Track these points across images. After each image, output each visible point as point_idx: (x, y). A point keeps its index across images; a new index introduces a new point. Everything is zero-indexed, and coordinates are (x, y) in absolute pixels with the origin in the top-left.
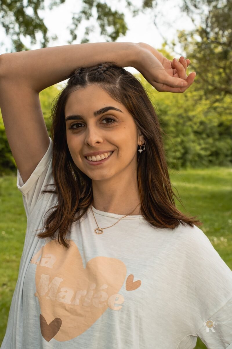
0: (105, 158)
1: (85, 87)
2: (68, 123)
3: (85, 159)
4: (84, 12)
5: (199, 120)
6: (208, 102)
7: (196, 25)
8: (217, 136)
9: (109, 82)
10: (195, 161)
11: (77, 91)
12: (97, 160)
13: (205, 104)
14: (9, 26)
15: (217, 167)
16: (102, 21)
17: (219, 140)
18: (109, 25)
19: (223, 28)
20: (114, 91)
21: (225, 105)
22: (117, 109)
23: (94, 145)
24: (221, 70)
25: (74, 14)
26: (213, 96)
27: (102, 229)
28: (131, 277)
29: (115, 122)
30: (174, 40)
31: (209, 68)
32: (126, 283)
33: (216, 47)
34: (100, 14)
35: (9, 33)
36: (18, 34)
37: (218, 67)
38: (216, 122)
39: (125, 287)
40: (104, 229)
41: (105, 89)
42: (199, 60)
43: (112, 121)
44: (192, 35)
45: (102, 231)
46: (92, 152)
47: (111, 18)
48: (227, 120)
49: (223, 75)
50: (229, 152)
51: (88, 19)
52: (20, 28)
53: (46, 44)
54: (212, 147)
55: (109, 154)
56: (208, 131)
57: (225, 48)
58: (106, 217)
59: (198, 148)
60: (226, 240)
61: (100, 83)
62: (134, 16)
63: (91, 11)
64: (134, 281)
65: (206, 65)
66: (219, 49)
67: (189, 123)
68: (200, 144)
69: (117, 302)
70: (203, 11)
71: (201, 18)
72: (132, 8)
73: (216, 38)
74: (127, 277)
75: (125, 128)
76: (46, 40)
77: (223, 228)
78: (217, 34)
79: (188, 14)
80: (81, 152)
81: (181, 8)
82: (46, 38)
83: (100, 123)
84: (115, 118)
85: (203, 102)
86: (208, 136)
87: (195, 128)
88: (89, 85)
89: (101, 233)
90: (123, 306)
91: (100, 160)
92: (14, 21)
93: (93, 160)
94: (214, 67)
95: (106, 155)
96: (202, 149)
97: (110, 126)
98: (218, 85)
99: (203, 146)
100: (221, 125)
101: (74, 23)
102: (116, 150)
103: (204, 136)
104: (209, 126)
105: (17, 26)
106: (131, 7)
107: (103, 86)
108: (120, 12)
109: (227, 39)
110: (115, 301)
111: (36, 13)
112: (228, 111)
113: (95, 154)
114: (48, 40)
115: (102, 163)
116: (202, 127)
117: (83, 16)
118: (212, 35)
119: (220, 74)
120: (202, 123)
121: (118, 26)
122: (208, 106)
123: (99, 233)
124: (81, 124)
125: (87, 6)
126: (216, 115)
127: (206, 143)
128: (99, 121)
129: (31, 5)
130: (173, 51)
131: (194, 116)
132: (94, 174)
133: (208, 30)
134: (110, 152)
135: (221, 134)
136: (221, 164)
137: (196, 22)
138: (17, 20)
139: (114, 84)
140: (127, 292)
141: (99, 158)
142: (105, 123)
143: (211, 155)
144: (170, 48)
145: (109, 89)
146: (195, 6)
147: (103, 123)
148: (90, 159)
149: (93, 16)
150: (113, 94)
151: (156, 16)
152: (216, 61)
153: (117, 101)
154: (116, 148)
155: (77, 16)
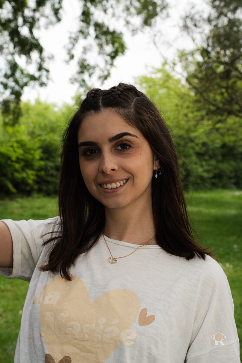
0: (121, 185)
1: (98, 112)
2: (81, 149)
3: (99, 187)
4: (81, 32)
5: (201, 141)
6: (210, 122)
7: (196, 45)
8: (220, 158)
9: (124, 107)
10: (198, 184)
11: (91, 116)
12: (113, 188)
13: (207, 124)
14: (3, 46)
15: (220, 190)
16: (100, 40)
17: (222, 161)
18: (107, 44)
19: (225, 48)
20: (129, 116)
21: (228, 126)
22: (132, 135)
23: (109, 173)
24: (223, 90)
25: (71, 33)
26: (215, 117)
27: (116, 258)
28: (144, 311)
29: (131, 148)
30: (174, 60)
31: (211, 88)
32: (139, 318)
33: (218, 67)
34: (98, 33)
35: (3, 53)
36: (13, 54)
37: (220, 87)
38: (218, 143)
39: (138, 322)
40: (118, 258)
41: (120, 114)
42: (201, 80)
43: (128, 147)
44: (192, 54)
45: (116, 261)
46: (107, 179)
47: (109, 37)
48: (230, 141)
49: (226, 95)
50: (233, 175)
51: (86, 38)
52: (15, 47)
53: (42, 64)
54: (216, 169)
55: (125, 181)
56: (211, 153)
57: (227, 67)
58: (121, 247)
59: (200, 170)
60: (231, 266)
61: (115, 108)
62: (133, 35)
63: (88, 31)
64: (147, 316)
65: (207, 85)
66: (221, 69)
67: (191, 145)
68: (202, 166)
69: (129, 338)
70: (204, 30)
71: (202, 38)
72: (131, 27)
73: (218, 58)
74: (140, 311)
75: (141, 154)
76: (42, 59)
77: (228, 254)
78: (218, 53)
79: (188, 33)
80: (95, 180)
81: (181, 28)
82: (42, 58)
83: (114, 149)
84: (130, 144)
85: (205, 122)
86: (211, 158)
87: (197, 149)
88: (104, 110)
89: (115, 263)
90: (135, 341)
91: (115, 187)
92: (8, 41)
93: (108, 188)
94: (216, 87)
95: (122, 183)
96: (205, 171)
97: (126, 152)
98: (221, 105)
99: (206, 168)
100: (224, 146)
101: (71, 42)
102: (131, 178)
103: (207, 157)
104: (211, 147)
105: (11, 46)
106: (130, 25)
107: (117, 111)
108: (118, 30)
109: (229, 58)
110: (127, 336)
111: (31, 32)
112: (231, 132)
113: (110, 182)
114: (44, 59)
115: (117, 191)
116: (204, 149)
117: (81, 35)
118: (213, 54)
119: (222, 94)
120: (204, 144)
121: (117, 45)
122: (210, 127)
123: (112, 263)
124: (95, 150)
125: (84, 25)
126: (218, 136)
127: (209, 165)
128: (114, 146)
129: (26, 24)
130: (174, 70)
131: (196, 137)
132: (109, 202)
133: (210, 49)
134: (125, 179)
135: (224, 156)
136: (225, 187)
137: (197, 41)
138: (12, 39)
139: (129, 108)
140: (140, 328)
141: (114, 185)
142: (120, 150)
143: (214, 177)
144: (170, 67)
145: (124, 114)
146: (195, 25)
147: (118, 149)
148: (105, 187)
149: (90, 35)
150: (128, 119)
151: (155, 35)
152: (218, 80)
153: (132, 126)
154: (132, 176)
155: (74, 36)
